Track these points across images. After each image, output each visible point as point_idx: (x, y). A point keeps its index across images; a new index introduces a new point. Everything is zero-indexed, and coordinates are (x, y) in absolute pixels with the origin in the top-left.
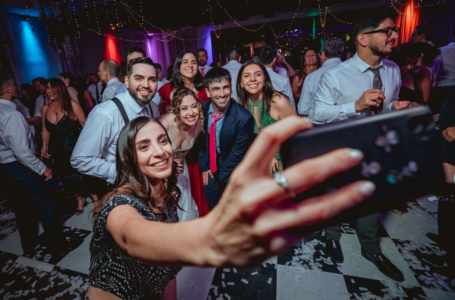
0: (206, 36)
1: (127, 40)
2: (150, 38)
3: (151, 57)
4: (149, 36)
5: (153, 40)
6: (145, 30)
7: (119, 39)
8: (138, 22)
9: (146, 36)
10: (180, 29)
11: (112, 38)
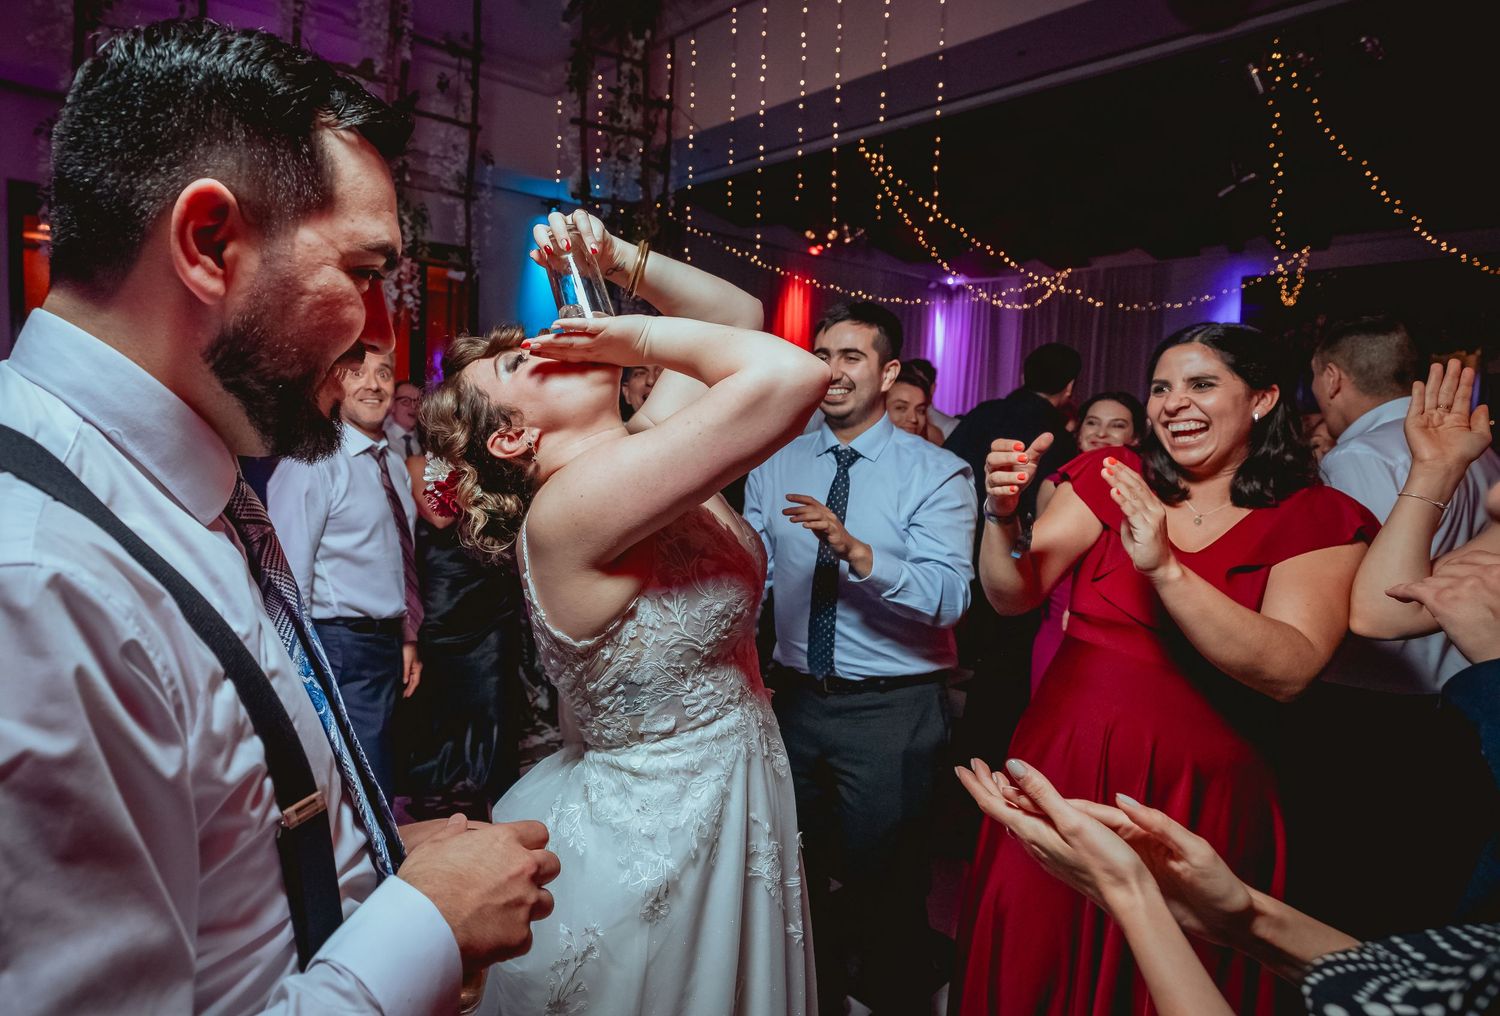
0: (1218, 294)
1: (856, 294)
2: (950, 293)
3: (938, 363)
4: (948, 286)
5: (958, 302)
6: (936, 259)
7: (828, 287)
8: (913, 227)
9: (933, 285)
10: (1089, 265)
11: (801, 284)
